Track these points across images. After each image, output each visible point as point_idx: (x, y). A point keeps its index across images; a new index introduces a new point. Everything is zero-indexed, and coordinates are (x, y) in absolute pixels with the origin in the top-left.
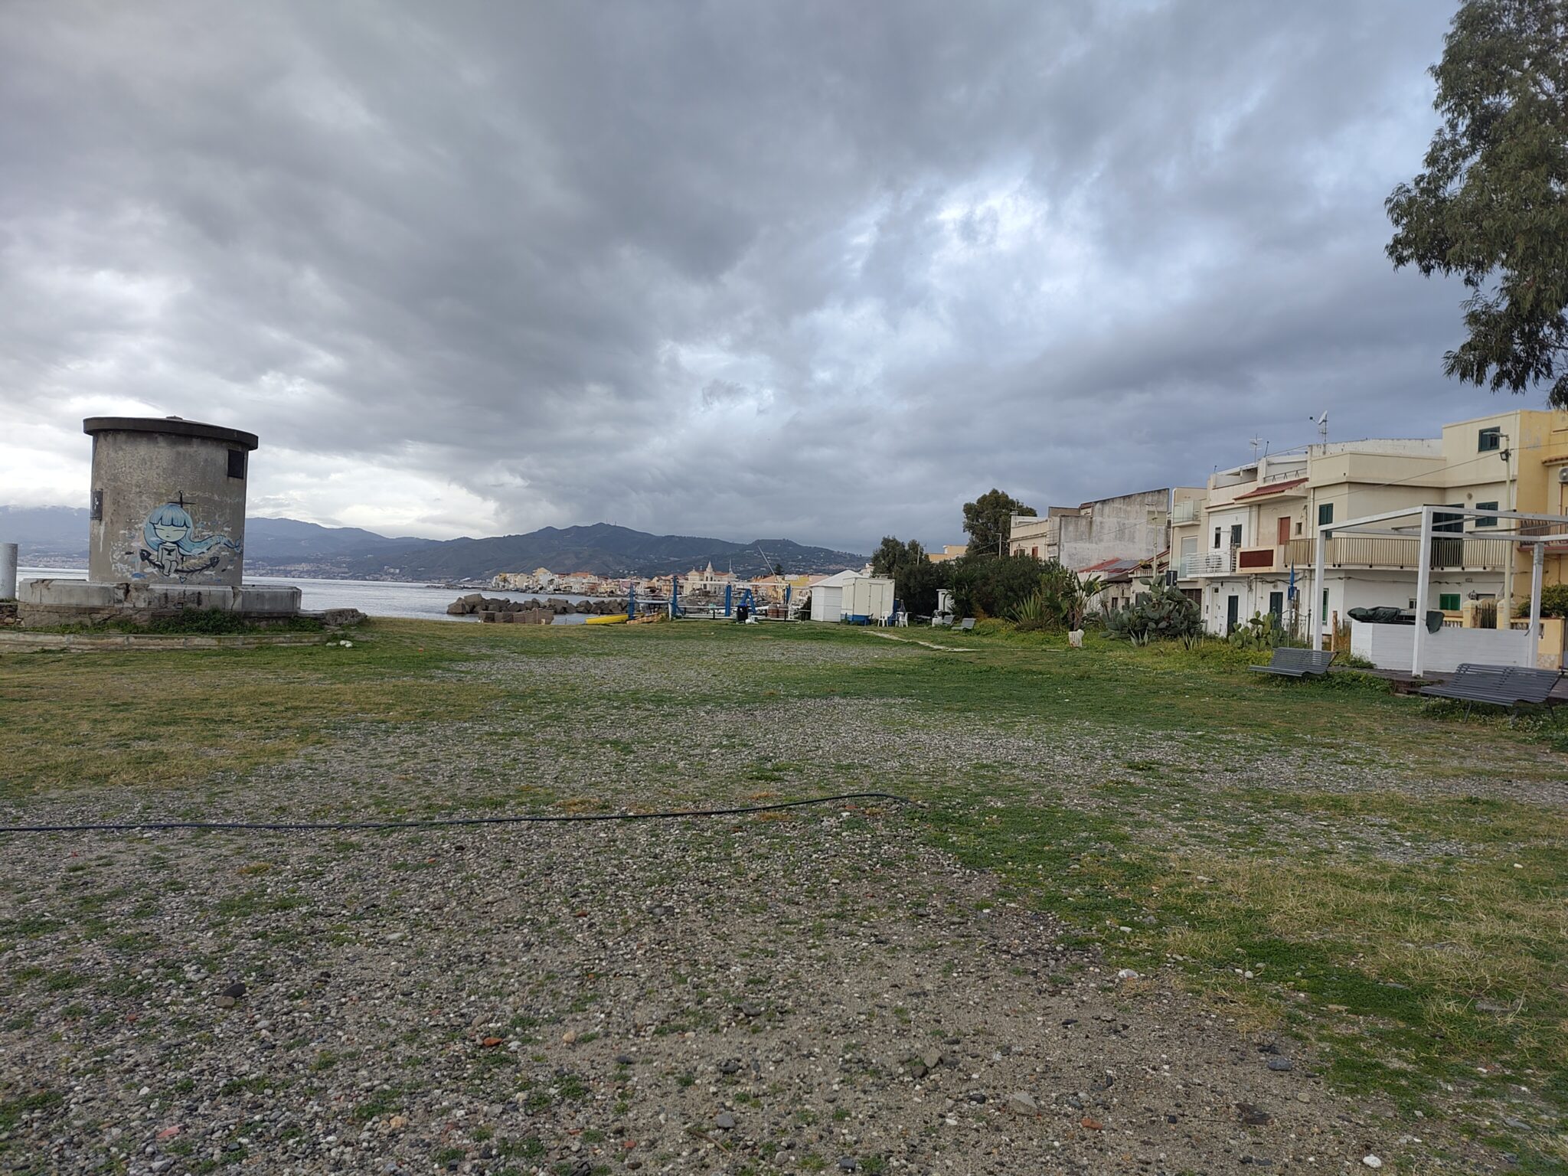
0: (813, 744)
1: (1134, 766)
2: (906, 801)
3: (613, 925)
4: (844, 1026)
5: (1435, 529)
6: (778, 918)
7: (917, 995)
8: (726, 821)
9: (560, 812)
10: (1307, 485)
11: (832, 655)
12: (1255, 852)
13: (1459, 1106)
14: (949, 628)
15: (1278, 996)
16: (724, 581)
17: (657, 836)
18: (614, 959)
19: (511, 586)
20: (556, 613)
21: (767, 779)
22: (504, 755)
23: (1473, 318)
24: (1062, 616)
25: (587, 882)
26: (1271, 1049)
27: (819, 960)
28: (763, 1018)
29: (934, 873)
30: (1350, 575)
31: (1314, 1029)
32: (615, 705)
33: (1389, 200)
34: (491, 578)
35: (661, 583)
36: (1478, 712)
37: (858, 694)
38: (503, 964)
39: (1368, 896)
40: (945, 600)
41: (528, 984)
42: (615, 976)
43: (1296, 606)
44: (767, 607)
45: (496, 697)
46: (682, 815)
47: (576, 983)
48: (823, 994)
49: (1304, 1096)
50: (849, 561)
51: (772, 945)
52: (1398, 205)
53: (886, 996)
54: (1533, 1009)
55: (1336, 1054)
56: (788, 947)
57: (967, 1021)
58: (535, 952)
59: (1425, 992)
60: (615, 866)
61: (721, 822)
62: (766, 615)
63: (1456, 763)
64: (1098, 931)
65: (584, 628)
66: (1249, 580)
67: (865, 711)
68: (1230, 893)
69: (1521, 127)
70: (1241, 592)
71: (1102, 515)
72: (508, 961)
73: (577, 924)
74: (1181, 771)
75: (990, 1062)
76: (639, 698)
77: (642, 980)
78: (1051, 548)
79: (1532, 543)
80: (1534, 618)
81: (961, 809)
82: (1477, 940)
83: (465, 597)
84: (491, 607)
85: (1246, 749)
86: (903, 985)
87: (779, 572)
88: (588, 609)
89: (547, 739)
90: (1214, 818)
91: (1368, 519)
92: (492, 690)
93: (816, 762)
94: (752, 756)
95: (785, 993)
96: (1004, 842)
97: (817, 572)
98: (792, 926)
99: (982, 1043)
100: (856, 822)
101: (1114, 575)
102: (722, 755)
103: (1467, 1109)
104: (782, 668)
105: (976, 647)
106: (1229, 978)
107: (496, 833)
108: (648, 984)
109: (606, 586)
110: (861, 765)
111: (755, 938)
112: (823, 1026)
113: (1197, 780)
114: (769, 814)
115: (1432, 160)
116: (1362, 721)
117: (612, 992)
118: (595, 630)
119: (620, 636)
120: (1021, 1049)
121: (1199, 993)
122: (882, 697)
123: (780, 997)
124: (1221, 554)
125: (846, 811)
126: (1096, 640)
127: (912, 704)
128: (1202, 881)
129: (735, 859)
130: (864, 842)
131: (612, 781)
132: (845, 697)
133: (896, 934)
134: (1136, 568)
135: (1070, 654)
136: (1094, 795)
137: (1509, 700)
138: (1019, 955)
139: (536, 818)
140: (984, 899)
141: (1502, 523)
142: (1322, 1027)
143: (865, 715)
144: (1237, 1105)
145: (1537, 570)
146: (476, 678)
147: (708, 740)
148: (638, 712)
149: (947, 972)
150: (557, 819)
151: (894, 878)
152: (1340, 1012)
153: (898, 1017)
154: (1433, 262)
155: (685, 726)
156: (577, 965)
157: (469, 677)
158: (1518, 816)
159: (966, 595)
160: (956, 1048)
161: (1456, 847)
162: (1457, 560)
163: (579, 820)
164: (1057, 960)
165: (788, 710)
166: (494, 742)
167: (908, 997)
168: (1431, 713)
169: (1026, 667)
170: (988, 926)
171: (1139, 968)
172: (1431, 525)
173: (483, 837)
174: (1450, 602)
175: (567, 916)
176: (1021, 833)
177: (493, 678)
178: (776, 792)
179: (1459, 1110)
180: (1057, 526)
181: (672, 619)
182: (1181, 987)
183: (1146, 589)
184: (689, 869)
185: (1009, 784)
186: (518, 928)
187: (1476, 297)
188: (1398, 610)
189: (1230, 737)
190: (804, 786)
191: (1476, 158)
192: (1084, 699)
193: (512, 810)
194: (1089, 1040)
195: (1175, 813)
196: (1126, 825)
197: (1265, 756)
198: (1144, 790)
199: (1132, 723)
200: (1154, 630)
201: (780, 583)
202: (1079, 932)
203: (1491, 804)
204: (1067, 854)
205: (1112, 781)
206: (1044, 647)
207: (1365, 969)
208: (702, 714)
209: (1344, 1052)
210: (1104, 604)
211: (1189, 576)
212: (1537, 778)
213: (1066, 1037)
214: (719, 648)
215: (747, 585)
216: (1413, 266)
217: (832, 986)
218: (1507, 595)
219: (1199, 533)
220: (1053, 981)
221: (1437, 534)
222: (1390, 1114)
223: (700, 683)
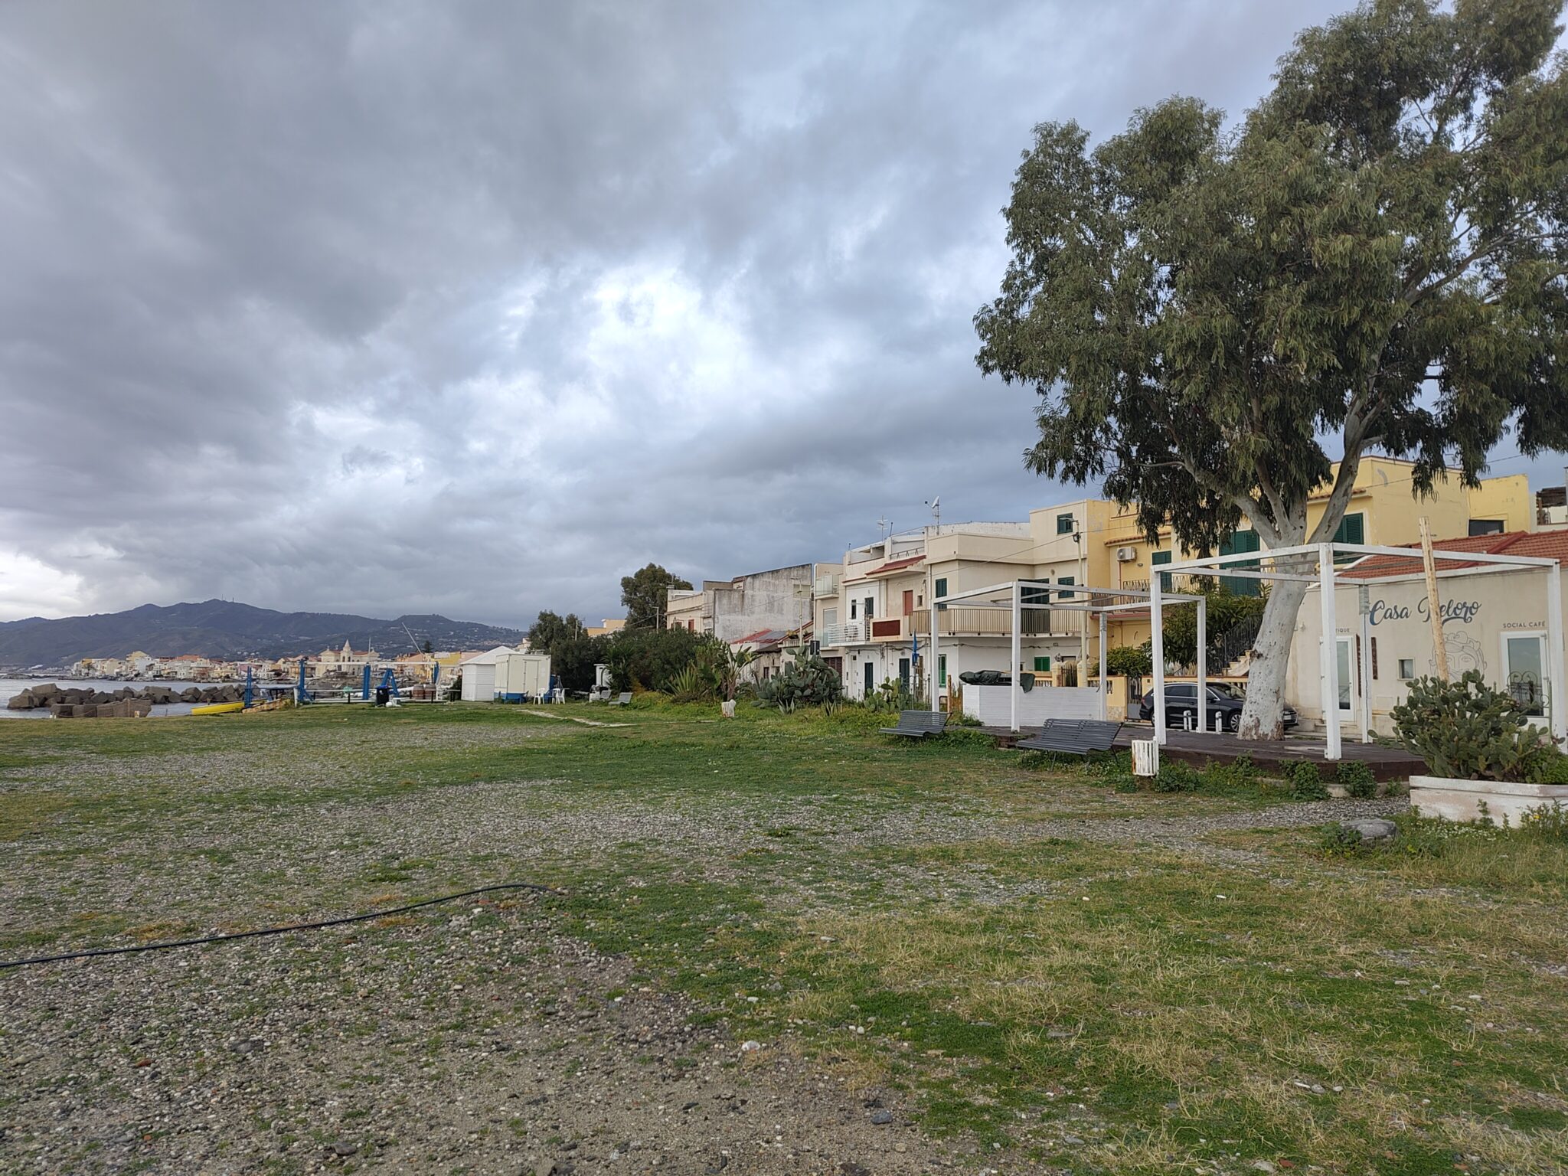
0: (450, 836)
1: (773, 833)
2: (544, 889)
3: (184, 1071)
4: (452, 1150)
5: (1023, 601)
6: (388, 1037)
7: (536, 1102)
8: (339, 932)
9: (130, 941)
10: (925, 561)
11: (482, 737)
12: (873, 907)
13: (1030, 1132)
14: (606, 703)
15: (885, 1049)
16: (364, 660)
17: (253, 958)
18: (180, 1112)
19: (97, 674)
20: (155, 702)
21: (391, 879)
22: (63, 879)
23: (1044, 422)
24: (716, 687)
25: (155, 1023)
26: (874, 1104)
27: (431, 1078)
28: (359, 1156)
29: (567, 965)
30: (964, 642)
31: (914, 1077)
32: (216, 808)
33: (976, 318)
34: (71, 665)
35: (288, 666)
36: (1061, 761)
37: (505, 778)
38: (30, 1139)
39: (965, 940)
40: (602, 676)
41: (61, 1159)
42: (179, 1133)
43: (920, 671)
44: (412, 688)
45: (60, 808)
46: (285, 930)
47: (126, 1149)
48: (432, 1117)
49: (901, 1146)
50: (505, 637)
51: (378, 1069)
52: (983, 322)
53: (502, 1108)
54: (1091, 1031)
55: (931, 1098)
56: (399, 1070)
57: (586, 1123)
58: (75, 1118)
59: (1007, 1027)
60: (195, 999)
61: (332, 934)
62: (411, 696)
63: (1043, 808)
64: (726, 1005)
65: (188, 719)
66: (881, 648)
67: (512, 795)
68: (848, 950)
69: (1070, 266)
70: (874, 658)
71: (753, 589)
72: (36, 1134)
73: (136, 1076)
74: (816, 834)
75: (607, 1163)
76: (247, 798)
77: (214, 1133)
78: (706, 621)
79: (1098, 613)
80: (1103, 677)
81: (602, 892)
82: (1050, 972)
83: (34, 688)
84: (68, 698)
85: (874, 808)
86: (523, 1093)
87: (428, 649)
88: (196, 698)
89: (123, 855)
90: (841, 878)
91: (971, 593)
92: (56, 800)
93: (451, 855)
94: (377, 855)
95: (388, 1122)
96: (643, 923)
97: (471, 648)
98: (404, 1045)
99: (600, 1143)
100: (489, 918)
101: (766, 645)
102: (342, 857)
103: (1036, 1133)
104: (423, 754)
105: (632, 722)
106: (842, 1036)
107: (39, 976)
108: (221, 1137)
109: (219, 670)
110: (500, 854)
111: (360, 1063)
112: (428, 1154)
113: (829, 842)
114: (390, 919)
115: (1007, 286)
116: (971, 775)
117: (173, 1153)
118: (201, 722)
119: (231, 727)
120: (639, 1143)
121: (814, 1056)
122: (530, 779)
123: (381, 1128)
124: (857, 624)
125: (478, 907)
126: (748, 709)
127: (562, 784)
128: (825, 942)
129: (344, 975)
130: (495, 939)
131: (202, 898)
132: (490, 782)
133: (519, 1038)
134: (784, 639)
135: (723, 724)
136: (733, 866)
137: (1083, 750)
138: (648, 1043)
139: (97, 952)
140: (619, 986)
141: (1078, 596)
142: (921, 1074)
143: (512, 800)
144: (841, 1166)
145: (1103, 635)
146: (35, 787)
147: (327, 839)
148: (244, 815)
149: (570, 1073)
150: (125, 951)
151: (523, 975)
152: (937, 1056)
153: (513, 1130)
154: (1012, 372)
155: (301, 826)
156: (130, 1127)
157: (26, 785)
158: (1088, 853)
159: (624, 669)
160: (572, 1153)
161: (1039, 886)
162: (1046, 628)
163: (154, 948)
164: (684, 1042)
165: (425, 800)
166: (51, 864)
167: (527, 1107)
168: (1026, 764)
169: (679, 740)
170: (618, 1016)
171: (761, 1038)
172: (1020, 598)
173: (20, 983)
174: (1042, 664)
175: (124, 1068)
176: (660, 911)
177: (59, 784)
178: (400, 894)
179: (1029, 1136)
180: (712, 600)
181: (298, 706)
182: (799, 1051)
183: (792, 658)
184: (288, 992)
185: (652, 861)
186: (55, 1091)
187: (1045, 404)
188: (999, 673)
189: (861, 797)
190: (434, 884)
191: (1039, 288)
192: (732, 769)
193: (65, 946)
194: (708, 1122)
195: (806, 877)
196: (762, 893)
197: (890, 814)
198: (781, 856)
199: (775, 791)
200: (800, 698)
201: (429, 660)
202: (709, 1009)
203: (1067, 843)
204: (704, 929)
205: (752, 850)
206: (699, 718)
207: (960, 1011)
208: (323, 811)
209: (939, 1096)
210: (754, 673)
211: (831, 646)
212: (1103, 817)
213: (686, 1123)
214: (352, 735)
215: (391, 665)
216: (997, 374)
217: (443, 1107)
218: (1084, 657)
219: (839, 605)
220: (678, 1065)
221: (1026, 606)
222: (973, 1150)
223: (324, 777)
